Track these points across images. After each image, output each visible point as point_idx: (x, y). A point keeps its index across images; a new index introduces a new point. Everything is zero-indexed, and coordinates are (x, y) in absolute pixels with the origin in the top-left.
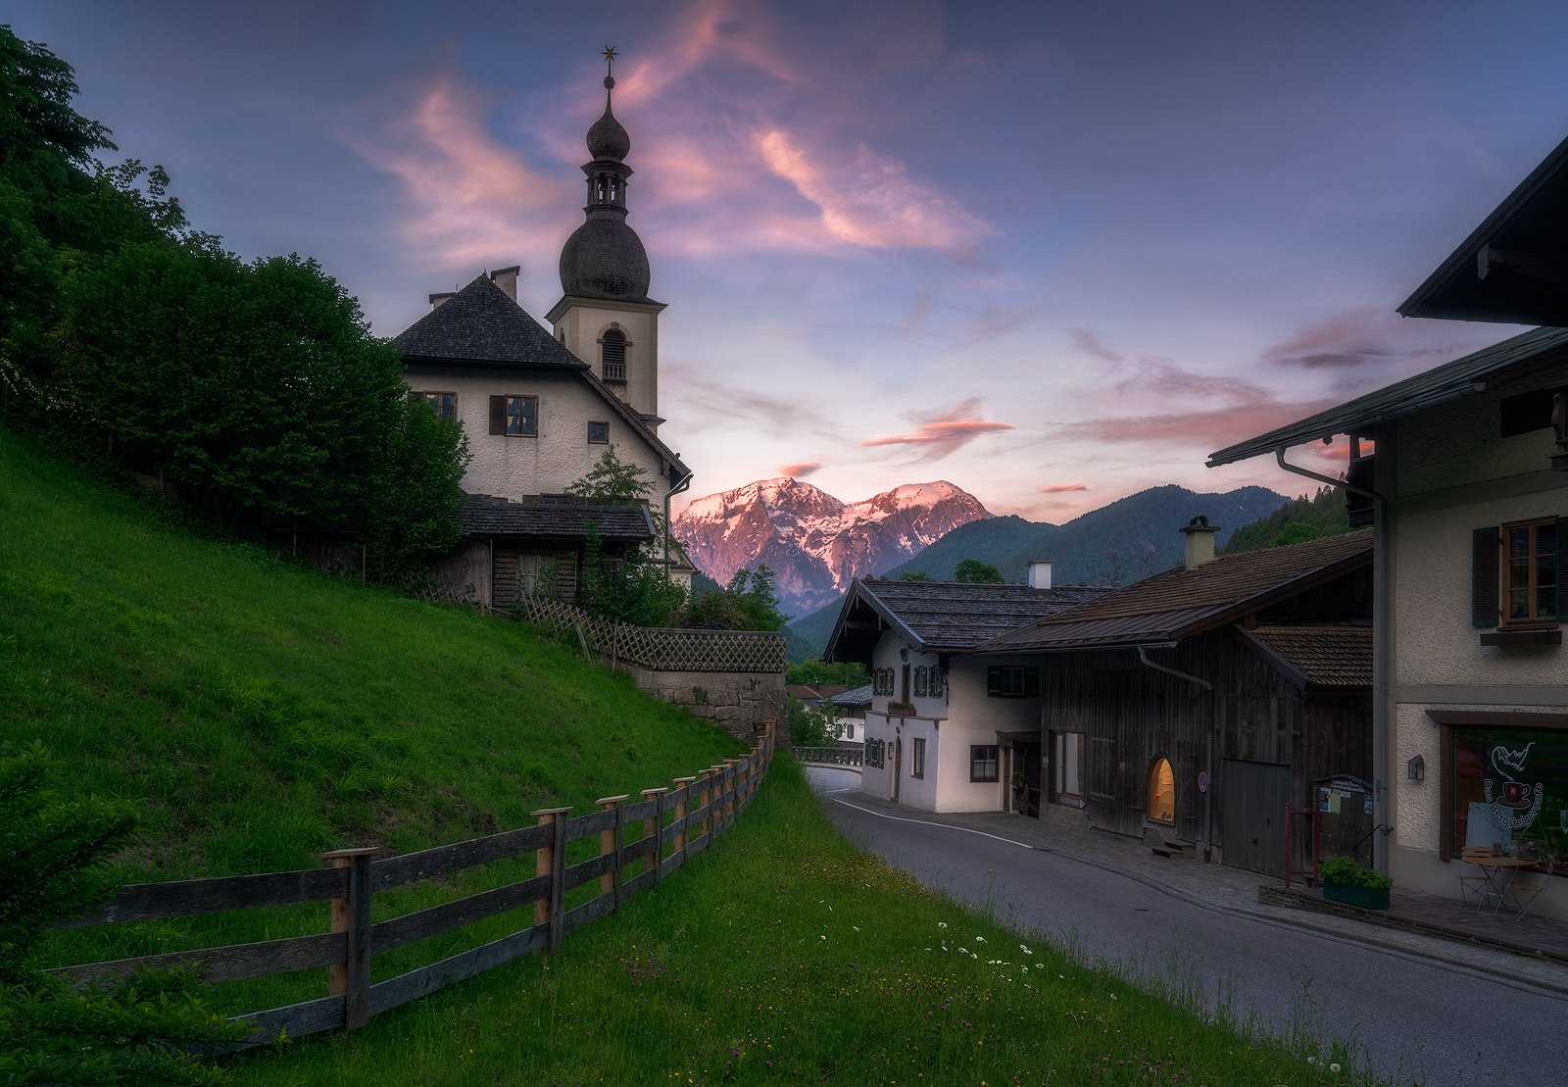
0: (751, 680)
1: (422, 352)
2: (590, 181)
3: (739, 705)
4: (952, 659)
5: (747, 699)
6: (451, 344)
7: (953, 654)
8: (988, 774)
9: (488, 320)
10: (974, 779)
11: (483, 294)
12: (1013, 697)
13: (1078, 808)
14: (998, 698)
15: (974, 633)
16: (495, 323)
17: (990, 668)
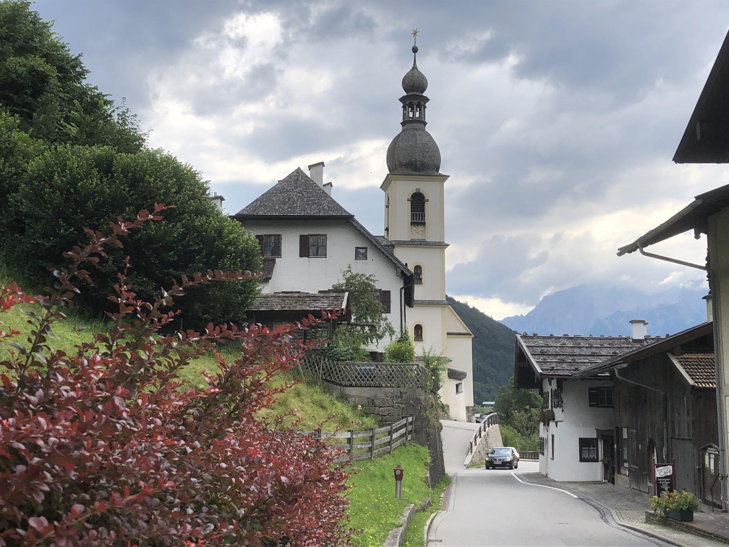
0: (400, 392)
1: (261, 213)
2: (404, 107)
3: (393, 407)
4: (564, 383)
5: (398, 403)
6: (277, 207)
7: (565, 380)
8: (591, 456)
9: (299, 193)
10: (582, 460)
11: (297, 179)
12: (607, 407)
13: (626, 475)
14: (596, 408)
15: (576, 367)
16: (302, 195)
17: (590, 389)
